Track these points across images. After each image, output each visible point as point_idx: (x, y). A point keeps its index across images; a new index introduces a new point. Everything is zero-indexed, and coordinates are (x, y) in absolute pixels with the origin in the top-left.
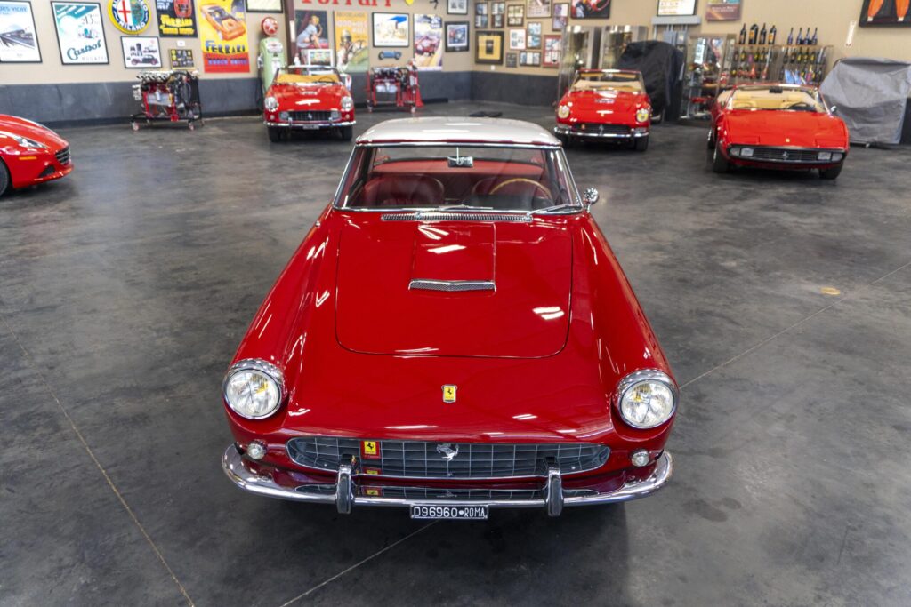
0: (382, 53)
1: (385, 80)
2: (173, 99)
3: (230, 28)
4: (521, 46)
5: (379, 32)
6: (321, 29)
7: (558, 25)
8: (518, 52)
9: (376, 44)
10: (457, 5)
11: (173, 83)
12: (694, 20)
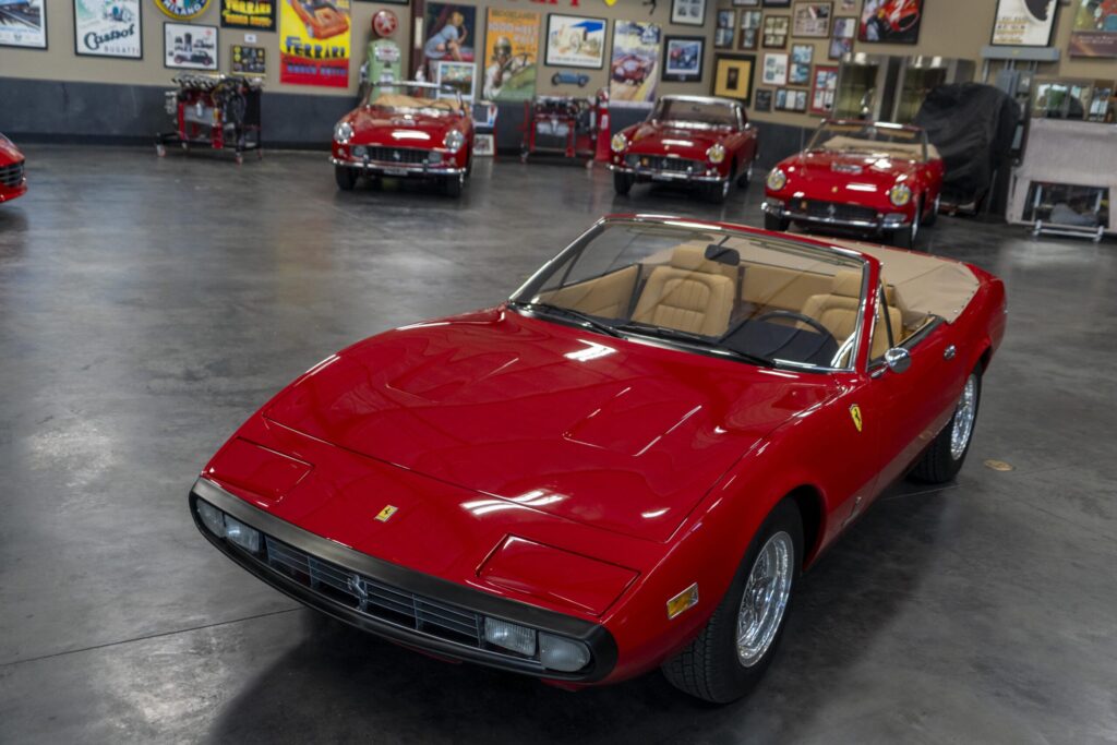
0: (557, 75)
1: (553, 116)
2: (220, 116)
3: (327, 21)
4: (780, 79)
5: (556, 43)
6: (465, 32)
7: (837, 50)
8: (774, 89)
9: (549, 61)
10: (688, 10)
11: (224, 92)
12: (1048, 55)
